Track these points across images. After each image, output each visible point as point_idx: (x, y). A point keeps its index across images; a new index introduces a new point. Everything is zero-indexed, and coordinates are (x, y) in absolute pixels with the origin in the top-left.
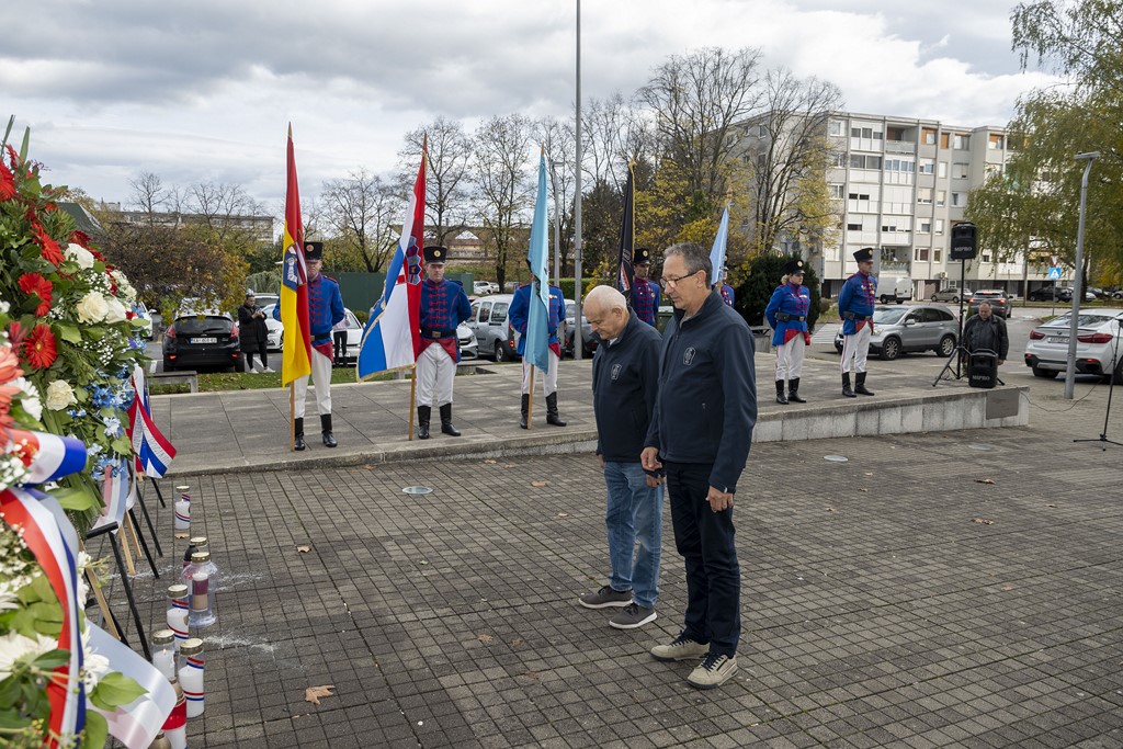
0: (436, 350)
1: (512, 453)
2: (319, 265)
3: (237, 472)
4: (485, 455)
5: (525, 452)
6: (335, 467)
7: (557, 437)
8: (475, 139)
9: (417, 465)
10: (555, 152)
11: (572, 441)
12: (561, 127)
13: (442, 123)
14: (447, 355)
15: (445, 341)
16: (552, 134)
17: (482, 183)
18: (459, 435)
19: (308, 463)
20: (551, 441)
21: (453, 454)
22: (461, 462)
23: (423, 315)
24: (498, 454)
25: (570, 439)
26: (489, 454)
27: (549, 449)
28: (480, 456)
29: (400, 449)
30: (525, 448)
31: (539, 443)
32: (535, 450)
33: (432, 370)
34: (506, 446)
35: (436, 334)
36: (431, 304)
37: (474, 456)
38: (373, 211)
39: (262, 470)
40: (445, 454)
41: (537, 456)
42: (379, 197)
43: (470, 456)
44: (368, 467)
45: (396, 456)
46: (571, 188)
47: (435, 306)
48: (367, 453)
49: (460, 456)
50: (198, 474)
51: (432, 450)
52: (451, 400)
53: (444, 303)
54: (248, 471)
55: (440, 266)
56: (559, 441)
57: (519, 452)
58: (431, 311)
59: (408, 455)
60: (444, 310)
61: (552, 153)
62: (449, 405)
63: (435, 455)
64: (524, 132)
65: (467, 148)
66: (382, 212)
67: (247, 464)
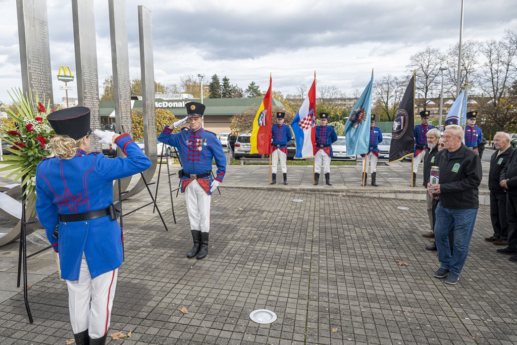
0: (322, 152)
1: (350, 194)
2: (283, 120)
3: (250, 188)
4: (339, 193)
5: (356, 195)
6: (282, 191)
7: (371, 190)
8: (447, 55)
9: (310, 194)
10: (494, 56)
11: (378, 193)
12: (497, 43)
13: (429, 49)
14: (326, 154)
15: (325, 148)
16: (492, 48)
17: (450, 76)
18: (331, 185)
19: (273, 188)
20: (368, 191)
21: (325, 192)
22: (328, 195)
23: (317, 139)
24: (344, 194)
25: (377, 191)
26: (341, 194)
27: (367, 195)
28: (336, 194)
29: (306, 187)
30: (356, 193)
31: (363, 192)
32: (361, 194)
33: (320, 160)
34: (348, 191)
35: (322, 146)
36: (321, 134)
37: (334, 193)
38: (393, 93)
39: (258, 189)
40: (322, 191)
41: (360, 197)
42: (396, 86)
43: (332, 193)
44: (293, 192)
45: (304, 190)
46: (502, 76)
47: (322, 135)
48: (292, 187)
49: (328, 193)
50: (239, 188)
51: (317, 189)
52: (329, 172)
53: (325, 134)
54: (254, 189)
55: (325, 120)
56: (372, 191)
57: (354, 194)
58: (320, 137)
59: (308, 190)
60: (325, 137)
61: (492, 57)
62: (329, 173)
63: (318, 191)
64: (475, 49)
65: (442, 60)
66: (398, 93)
67: (255, 186)
